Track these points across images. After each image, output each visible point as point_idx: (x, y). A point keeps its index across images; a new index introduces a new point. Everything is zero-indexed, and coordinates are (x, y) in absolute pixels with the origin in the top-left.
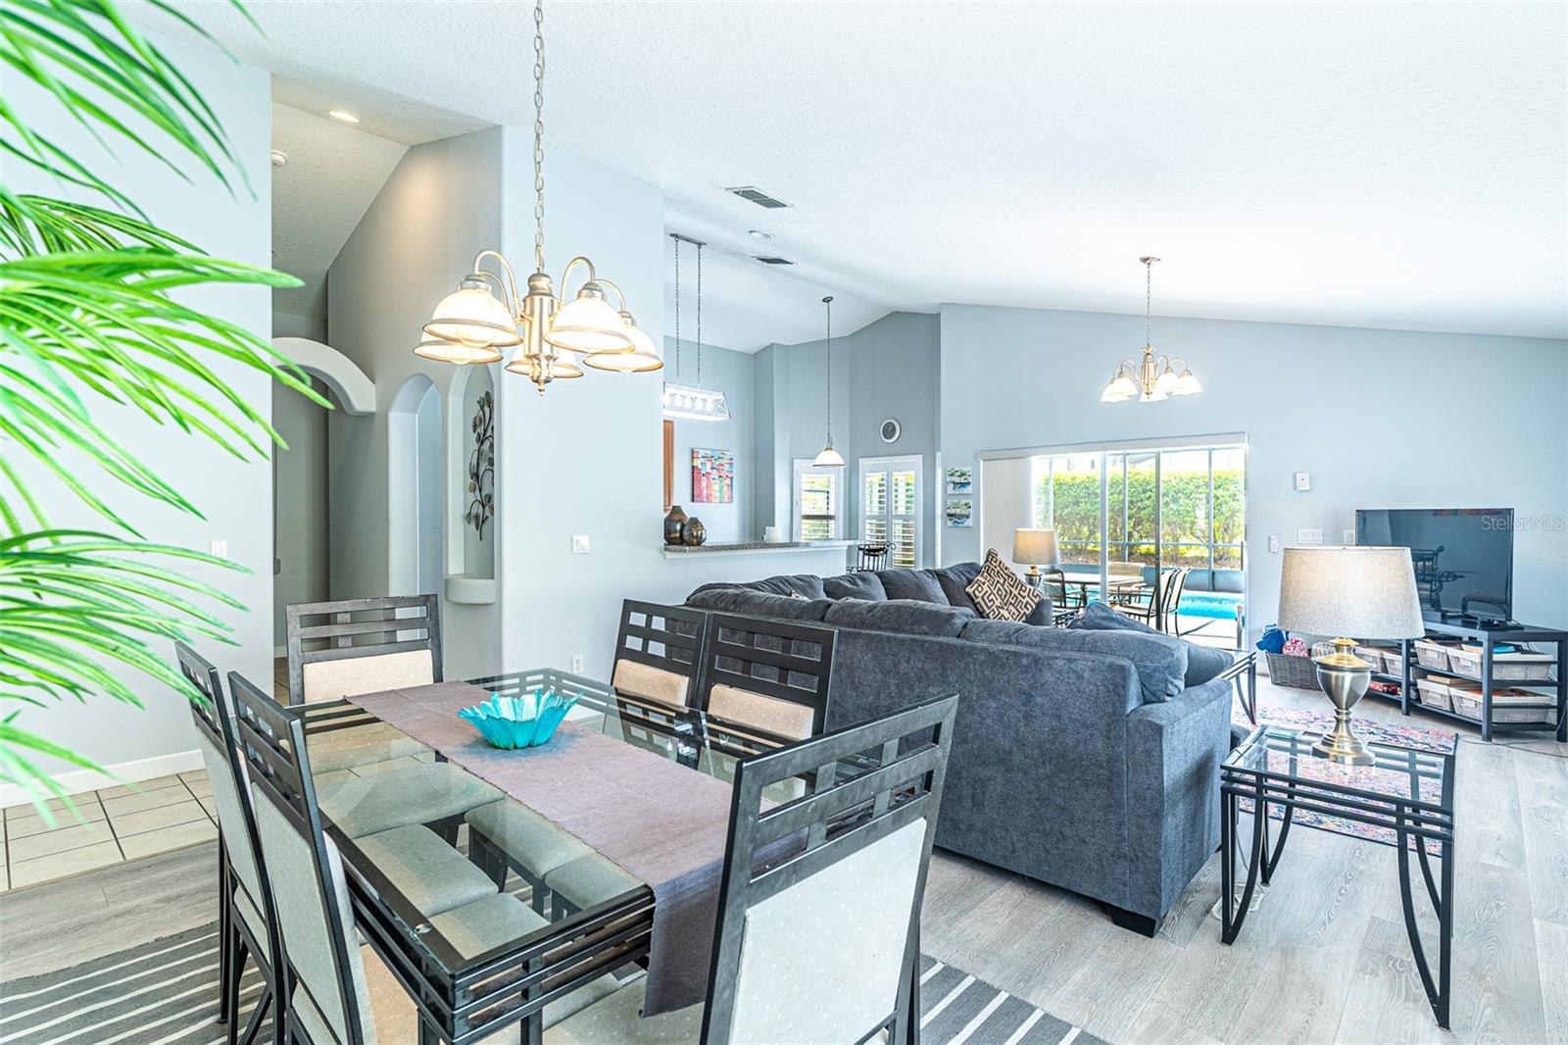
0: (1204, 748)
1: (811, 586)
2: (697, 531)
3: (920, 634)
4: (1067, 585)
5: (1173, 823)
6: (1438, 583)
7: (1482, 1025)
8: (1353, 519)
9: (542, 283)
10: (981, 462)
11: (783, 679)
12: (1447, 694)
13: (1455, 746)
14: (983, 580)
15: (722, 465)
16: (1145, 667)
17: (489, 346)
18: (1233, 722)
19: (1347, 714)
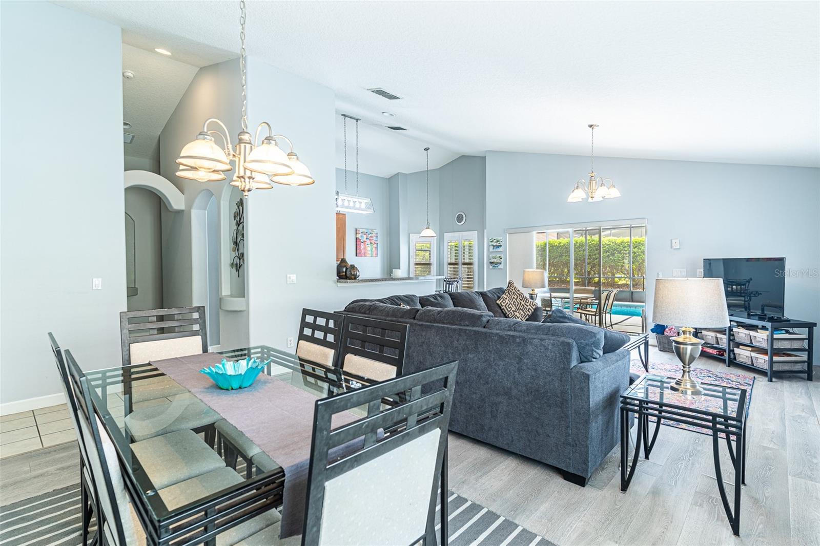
0: (614, 386)
1: (412, 300)
2: (354, 272)
3: (464, 326)
4: (553, 299)
5: (596, 426)
6: (748, 298)
7: (757, 534)
8: (702, 263)
9: (246, 137)
10: (507, 235)
11: (381, 351)
12: (749, 356)
13: (753, 383)
14: (506, 297)
15: (372, 237)
16: (581, 343)
17: (214, 171)
18: (631, 371)
19: (689, 368)
